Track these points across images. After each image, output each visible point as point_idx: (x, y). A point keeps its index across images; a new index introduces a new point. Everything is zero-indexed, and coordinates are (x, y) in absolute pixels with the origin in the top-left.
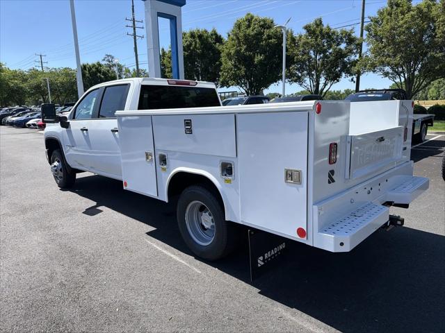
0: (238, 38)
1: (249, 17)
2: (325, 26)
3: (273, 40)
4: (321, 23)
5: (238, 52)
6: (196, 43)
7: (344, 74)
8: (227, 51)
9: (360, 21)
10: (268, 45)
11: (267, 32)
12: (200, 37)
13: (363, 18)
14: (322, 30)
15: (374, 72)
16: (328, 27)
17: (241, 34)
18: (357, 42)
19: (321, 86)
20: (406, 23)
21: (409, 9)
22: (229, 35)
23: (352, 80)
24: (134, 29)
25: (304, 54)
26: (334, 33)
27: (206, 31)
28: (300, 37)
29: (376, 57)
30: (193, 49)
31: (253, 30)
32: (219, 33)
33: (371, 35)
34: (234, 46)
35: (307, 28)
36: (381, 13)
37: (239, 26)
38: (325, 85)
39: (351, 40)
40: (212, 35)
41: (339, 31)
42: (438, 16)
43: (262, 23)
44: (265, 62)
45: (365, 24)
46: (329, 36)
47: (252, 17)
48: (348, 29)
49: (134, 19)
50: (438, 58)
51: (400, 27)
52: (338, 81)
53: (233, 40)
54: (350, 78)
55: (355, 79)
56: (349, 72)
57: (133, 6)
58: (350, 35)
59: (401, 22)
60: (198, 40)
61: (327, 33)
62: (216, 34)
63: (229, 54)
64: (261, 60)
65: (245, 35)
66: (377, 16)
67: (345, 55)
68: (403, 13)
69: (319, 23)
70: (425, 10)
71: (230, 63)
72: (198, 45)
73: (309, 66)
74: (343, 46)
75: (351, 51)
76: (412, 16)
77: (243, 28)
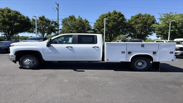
7: (53, 33)
10: (21, 20)
11: (19, 16)
17: (5, 14)
35: (40, 18)
36: (66, 19)
38: (47, 35)
39: (56, 24)
43: (16, 12)
64: (18, 25)
65: (8, 15)
69: (44, 17)
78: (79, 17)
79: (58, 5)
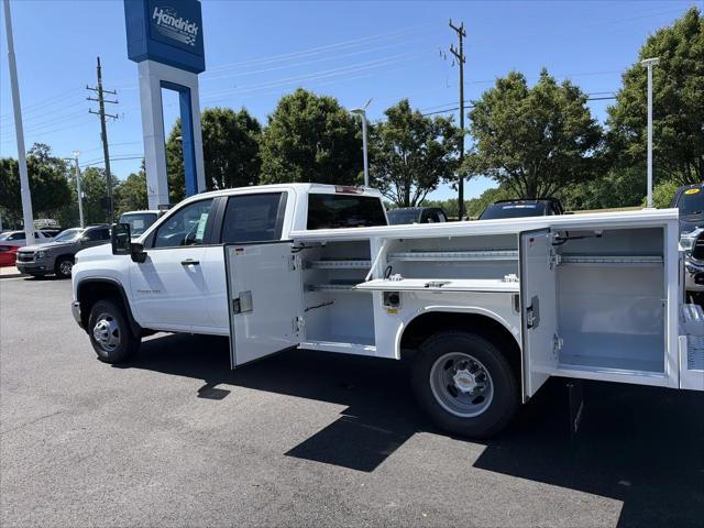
0: (287, 125)
1: (302, 94)
2: (413, 112)
3: (341, 129)
4: (407, 107)
5: (288, 145)
6: (216, 129)
7: (441, 179)
8: (269, 143)
9: (459, 106)
10: (334, 136)
11: (330, 116)
12: (223, 119)
13: (462, 102)
14: (411, 117)
15: (486, 175)
16: (417, 112)
17: (292, 118)
18: (458, 134)
19: (412, 196)
20: (526, 110)
21: (526, 94)
22: (271, 120)
23: (454, 186)
24: (102, 104)
25: (387, 150)
26: (426, 122)
27: (231, 112)
28: (380, 125)
29: (488, 155)
30: (213, 139)
31: (310, 113)
32: (252, 116)
33: (476, 125)
34: (280, 135)
35: (390, 113)
36: (488, 97)
37: (286, 106)
38: (419, 194)
39: (450, 132)
40: (241, 117)
41: (432, 118)
42: (564, 104)
43: (323, 104)
44: (333, 161)
45: (466, 111)
46: (420, 125)
47: (306, 95)
48: (445, 116)
49: (101, 88)
50: (570, 157)
51: (518, 116)
52: (434, 188)
53: (278, 126)
54: (451, 184)
55: (457, 186)
56: (449, 176)
57: (99, 68)
58: (448, 124)
59: (519, 109)
60: (219, 125)
61: (418, 122)
62: (247, 117)
63: (274, 148)
64: (325, 157)
65: (298, 120)
66: (482, 100)
67: (443, 153)
68: (519, 99)
69: (405, 107)
70: (545, 94)
71: (276, 162)
72: (219, 133)
73: (394, 167)
74: (440, 140)
75: (450, 149)
76: (533, 103)
77: (293, 109)
78: (544, 74)
79: (460, 32)
